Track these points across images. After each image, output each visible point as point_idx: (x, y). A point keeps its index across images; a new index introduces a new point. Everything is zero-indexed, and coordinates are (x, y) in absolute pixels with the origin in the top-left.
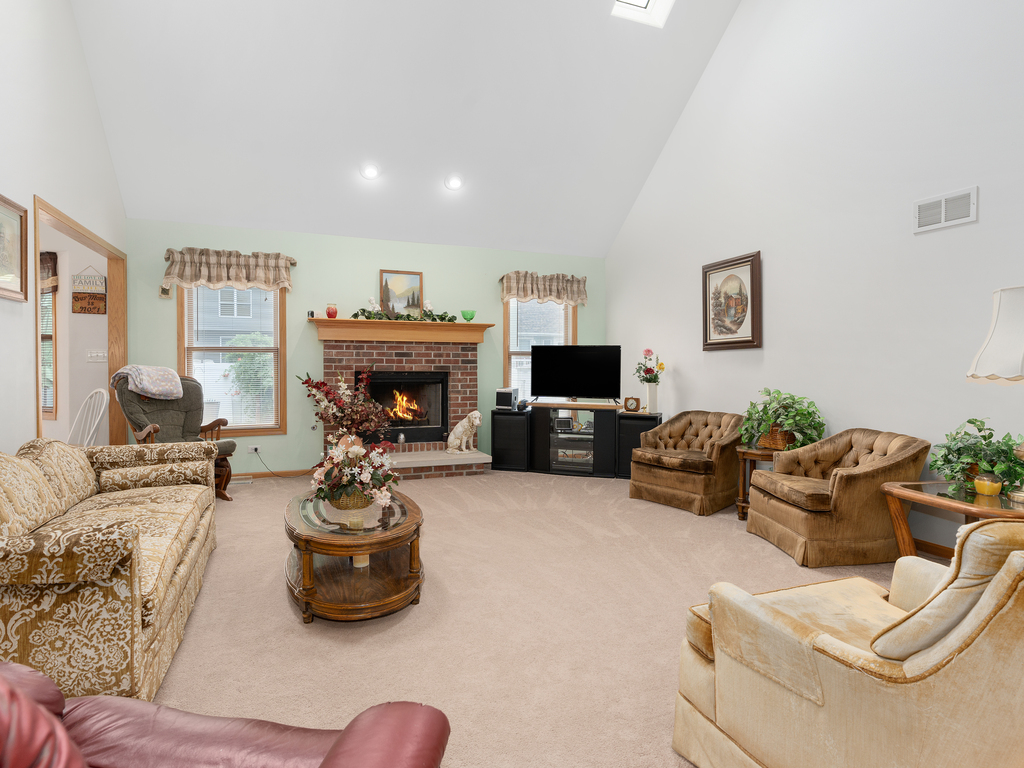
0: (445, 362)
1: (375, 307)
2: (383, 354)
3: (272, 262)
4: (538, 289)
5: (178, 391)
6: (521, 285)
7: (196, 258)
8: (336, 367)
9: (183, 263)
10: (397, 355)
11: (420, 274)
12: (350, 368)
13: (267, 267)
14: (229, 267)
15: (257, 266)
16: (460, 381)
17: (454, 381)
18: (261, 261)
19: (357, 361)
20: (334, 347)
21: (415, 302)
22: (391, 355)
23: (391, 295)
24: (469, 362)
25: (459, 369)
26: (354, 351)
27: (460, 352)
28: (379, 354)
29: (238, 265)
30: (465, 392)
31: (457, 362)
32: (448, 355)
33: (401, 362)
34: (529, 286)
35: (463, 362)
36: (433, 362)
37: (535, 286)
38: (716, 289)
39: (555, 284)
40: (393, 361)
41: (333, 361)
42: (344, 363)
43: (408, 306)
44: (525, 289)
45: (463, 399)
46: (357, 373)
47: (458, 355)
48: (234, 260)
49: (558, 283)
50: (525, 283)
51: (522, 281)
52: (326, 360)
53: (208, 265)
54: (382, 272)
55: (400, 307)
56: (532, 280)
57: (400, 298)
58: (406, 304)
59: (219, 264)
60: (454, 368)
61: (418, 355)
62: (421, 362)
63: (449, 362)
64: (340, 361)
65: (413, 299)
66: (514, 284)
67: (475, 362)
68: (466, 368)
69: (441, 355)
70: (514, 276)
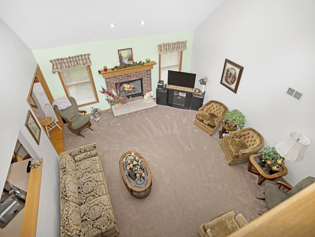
0: (141, 76)
1: (118, 64)
2: (123, 77)
3: (84, 57)
4: (170, 48)
5: (70, 104)
6: (165, 48)
7: (60, 61)
8: (110, 84)
9: (57, 64)
10: (127, 77)
11: (131, 49)
12: (114, 83)
13: (82, 60)
14: (71, 62)
15: (79, 60)
16: (146, 80)
17: (144, 80)
18: (80, 58)
19: (115, 81)
20: (108, 78)
21: (131, 58)
22: (125, 77)
23: (123, 58)
24: (149, 74)
25: (146, 77)
26: (114, 78)
27: (146, 72)
28: (121, 78)
29: (73, 61)
30: (148, 83)
31: (145, 75)
32: (142, 74)
33: (128, 78)
34: (168, 48)
35: (147, 75)
36: (138, 76)
37: (170, 47)
38: (228, 69)
39: (176, 45)
40: (126, 79)
41: (108, 82)
42: (112, 82)
43: (129, 60)
44: (166, 49)
45: (147, 85)
46: (116, 84)
47: (145, 73)
48: (71, 59)
49: (177, 45)
50: (166, 47)
51: (165, 47)
52: (106, 83)
53: (64, 63)
54: (119, 51)
55: (126, 61)
56: (169, 46)
57: (125, 58)
58: (128, 60)
59: (68, 62)
60: (144, 77)
61: (133, 75)
62: (134, 77)
63: (143, 75)
64: (110, 82)
65: (130, 58)
66: (162, 48)
67: (151, 74)
68: (148, 76)
69: (140, 74)
70: (162, 45)
